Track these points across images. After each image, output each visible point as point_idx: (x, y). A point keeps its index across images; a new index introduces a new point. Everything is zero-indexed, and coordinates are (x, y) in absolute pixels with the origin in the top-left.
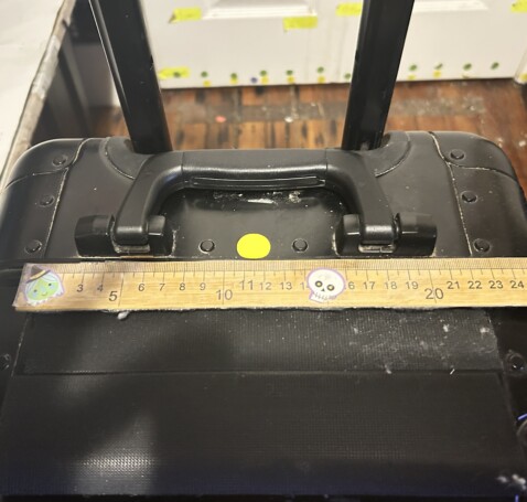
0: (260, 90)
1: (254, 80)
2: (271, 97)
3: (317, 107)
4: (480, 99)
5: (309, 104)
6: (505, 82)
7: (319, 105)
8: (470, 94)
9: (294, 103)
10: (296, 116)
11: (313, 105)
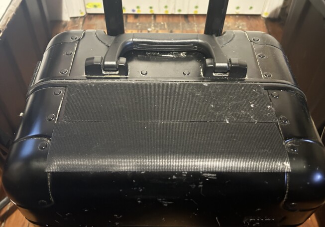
0: (136, 16)
1: (133, 11)
2: (142, 19)
3: (164, 24)
4: (244, 23)
5: (160, 23)
6: (257, 16)
7: (165, 23)
8: (239, 21)
9: (153, 22)
10: (153, 28)
11: (162, 23)
